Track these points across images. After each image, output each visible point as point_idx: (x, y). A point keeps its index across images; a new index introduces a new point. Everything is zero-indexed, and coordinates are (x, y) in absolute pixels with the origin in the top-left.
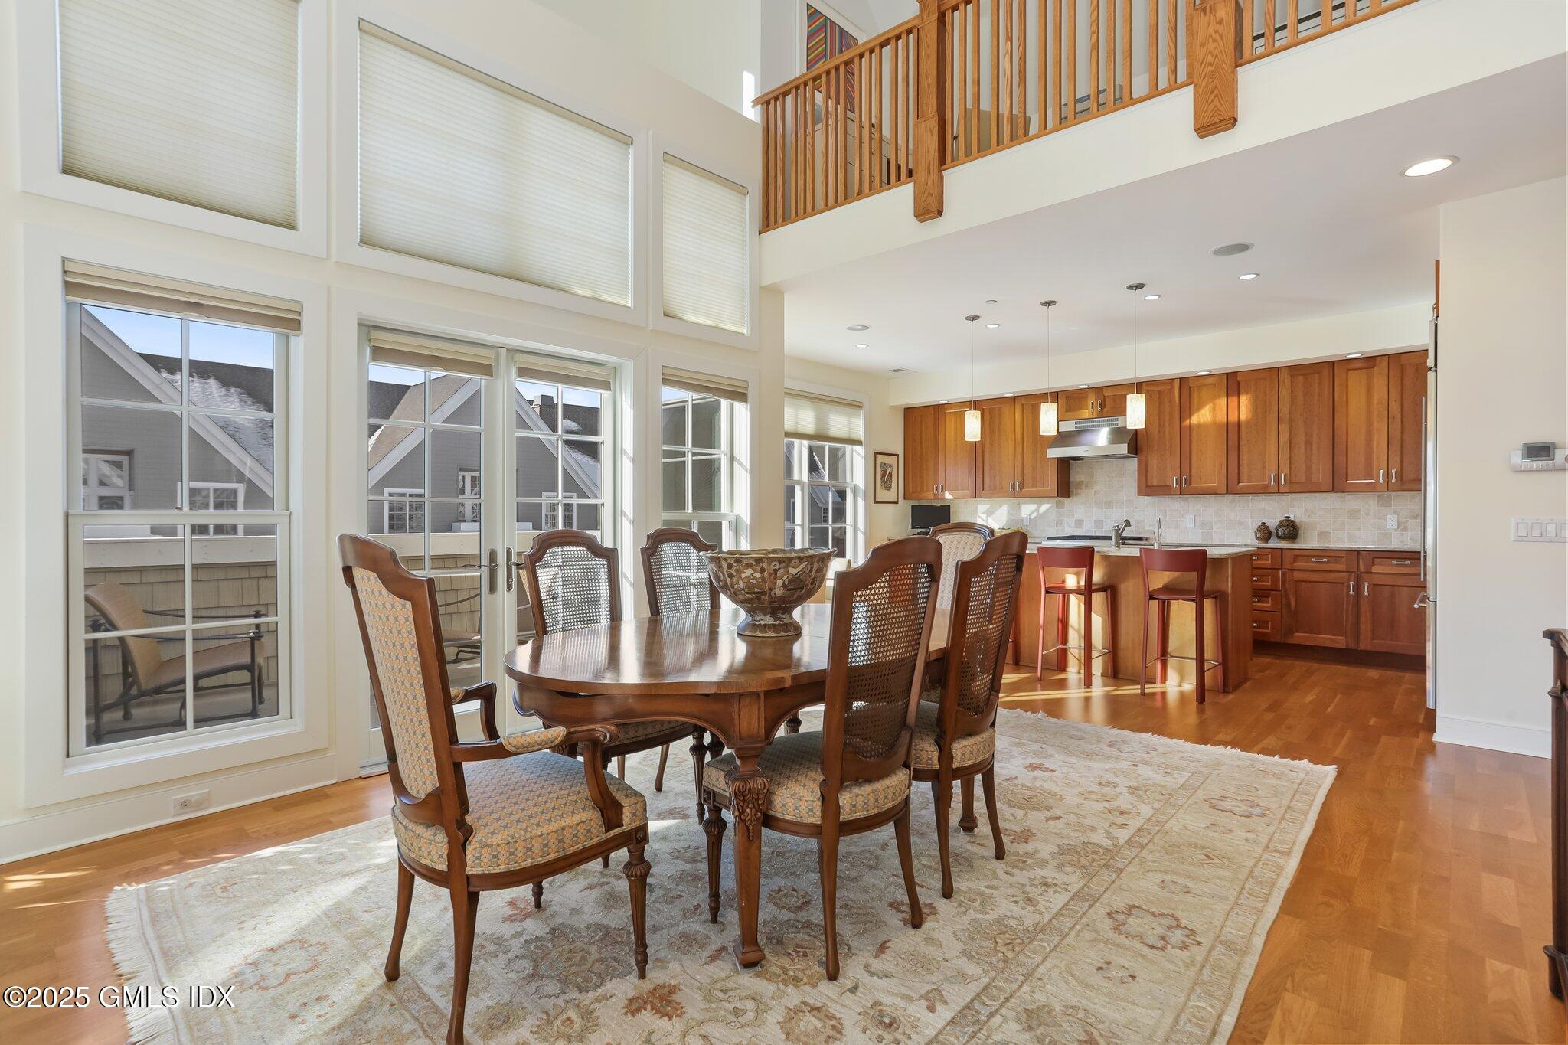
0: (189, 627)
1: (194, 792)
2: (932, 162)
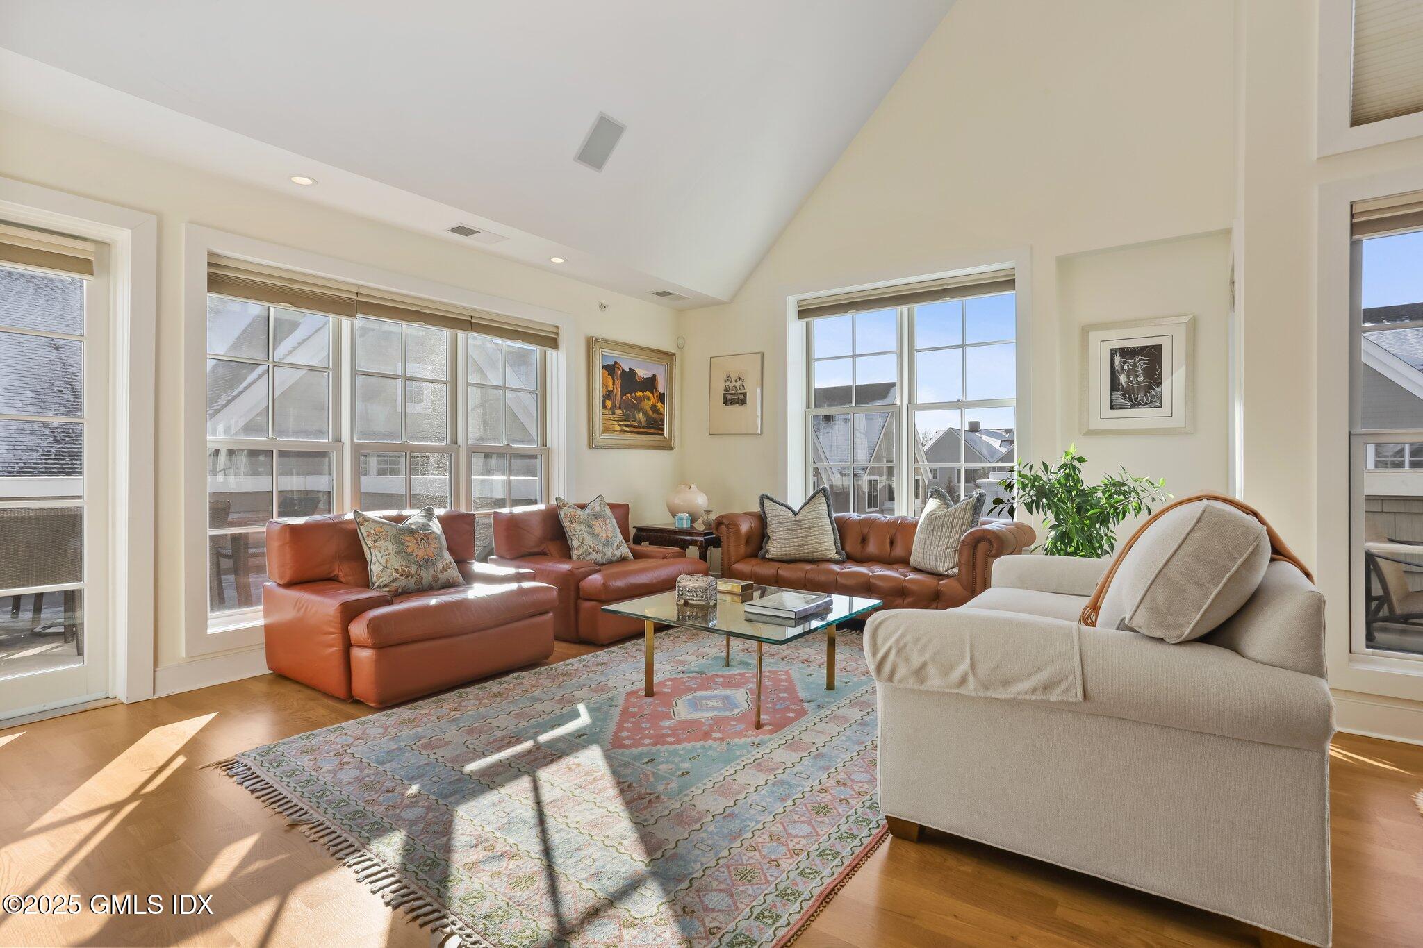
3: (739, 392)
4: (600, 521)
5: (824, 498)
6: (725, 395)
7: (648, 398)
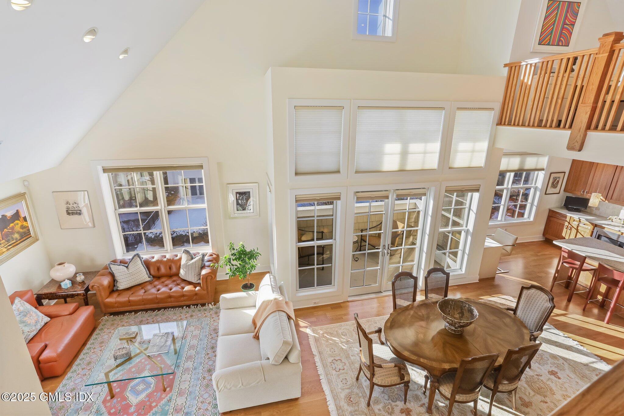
0: (316, 267)
1: (317, 301)
2: (582, 128)
3: (76, 209)
5: (138, 258)
6: (67, 211)
7: (17, 224)
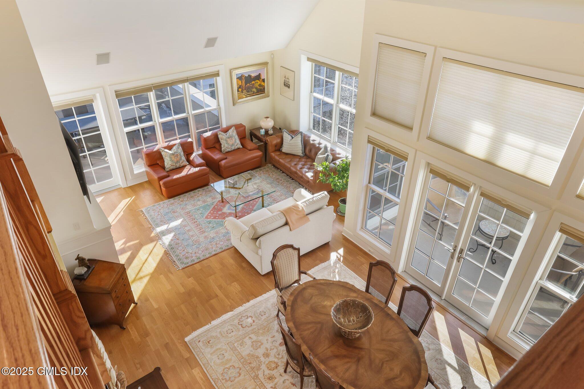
1: (372, 250)
3: (288, 83)
4: (230, 139)
5: (300, 135)
6: (284, 82)
7: (257, 82)
